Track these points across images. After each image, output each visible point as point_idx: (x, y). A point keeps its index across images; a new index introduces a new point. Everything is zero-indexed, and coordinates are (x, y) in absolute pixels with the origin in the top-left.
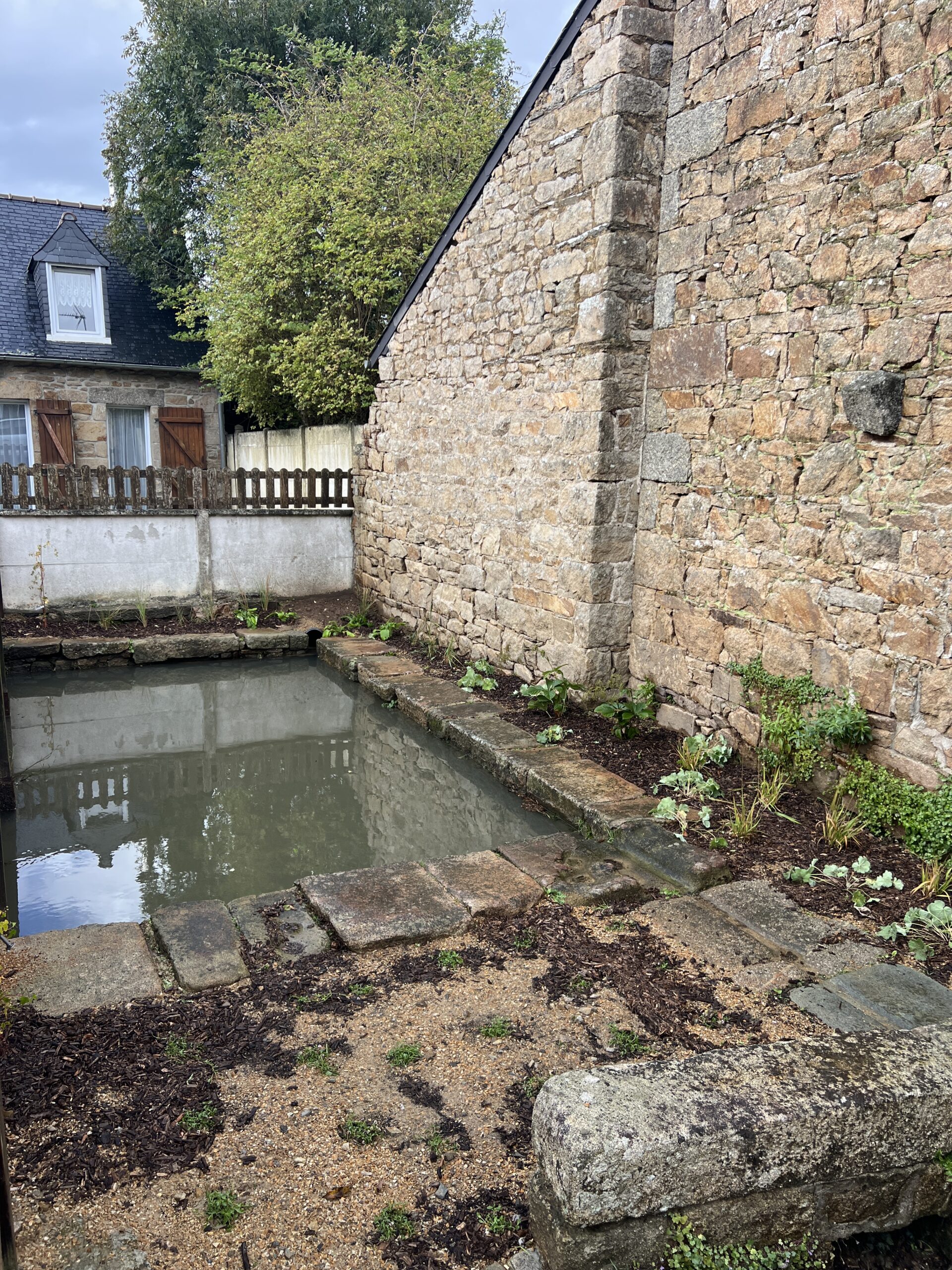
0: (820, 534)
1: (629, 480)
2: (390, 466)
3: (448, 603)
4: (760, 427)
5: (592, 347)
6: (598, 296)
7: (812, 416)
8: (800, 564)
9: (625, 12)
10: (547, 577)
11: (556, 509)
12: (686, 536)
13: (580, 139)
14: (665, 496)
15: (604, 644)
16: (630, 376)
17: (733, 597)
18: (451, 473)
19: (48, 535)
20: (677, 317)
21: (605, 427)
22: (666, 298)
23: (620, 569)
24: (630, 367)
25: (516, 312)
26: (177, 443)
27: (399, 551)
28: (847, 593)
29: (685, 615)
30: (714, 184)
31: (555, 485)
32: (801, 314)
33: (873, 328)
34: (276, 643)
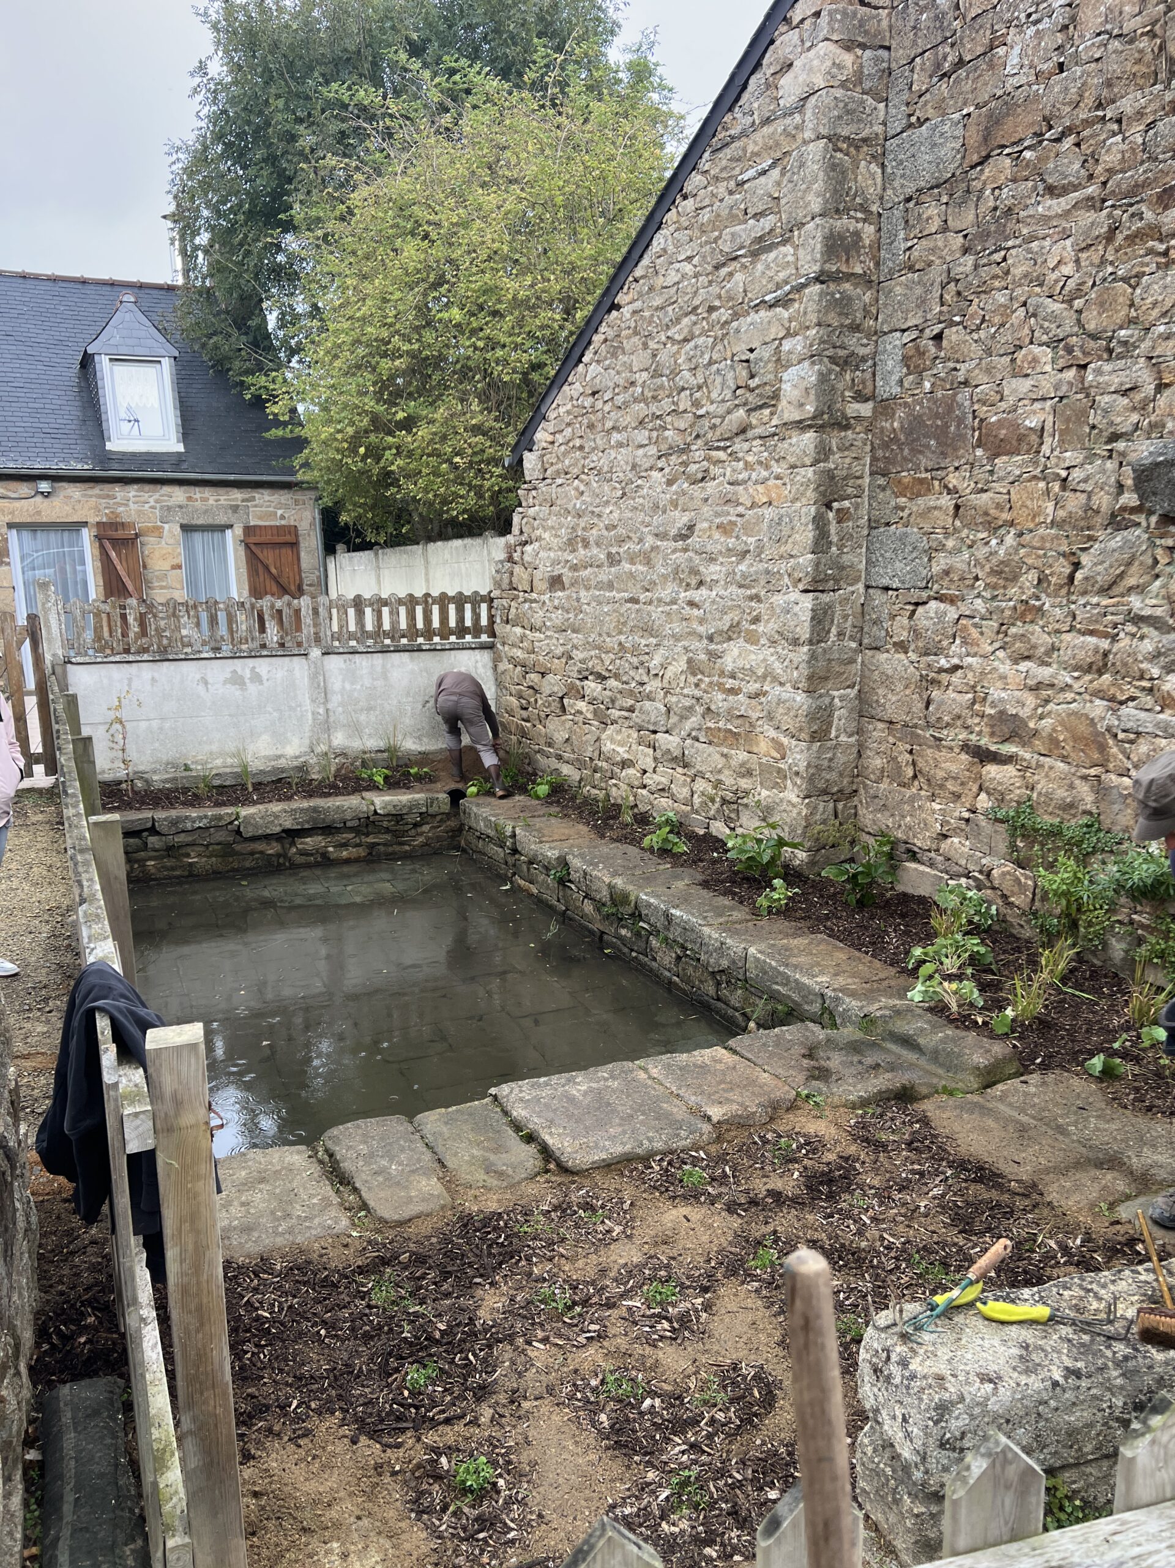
0: (1105, 644)
1: (851, 589)
2: (540, 585)
3: (620, 750)
4: (1021, 516)
5: (801, 426)
6: (806, 364)
7: (1089, 498)
8: (1081, 683)
9: (830, 13)
10: (750, 713)
11: (760, 628)
12: (927, 654)
13: (775, 173)
14: (897, 607)
15: (825, 792)
16: (848, 461)
17: (992, 726)
18: (619, 591)
19: (129, 685)
20: (906, 385)
21: (820, 524)
22: (890, 363)
23: (842, 698)
24: (847, 449)
25: (700, 388)
26: (267, 568)
27: (556, 689)
28: (1143, 715)
29: (929, 751)
30: (950, 218)
31: (756, 598)
32: (1071, 374)
33: (1167, 385)
34: (412, 806)
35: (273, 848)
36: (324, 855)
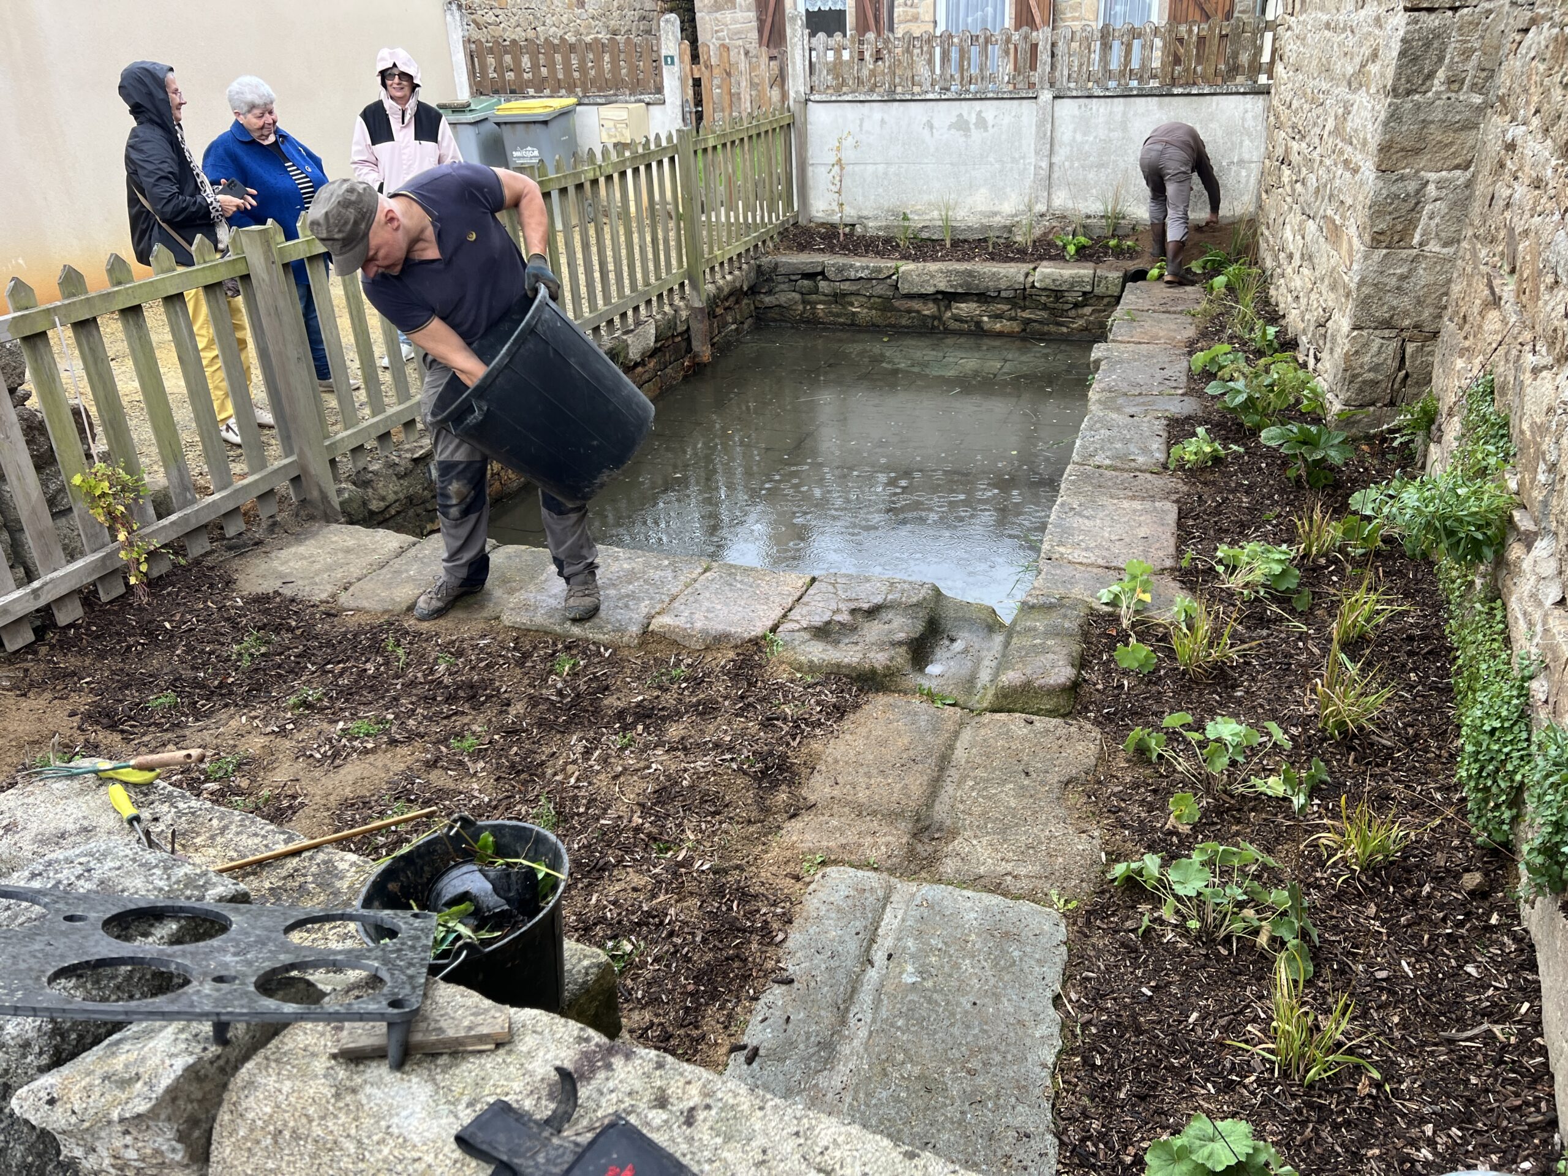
1: (1486, 6)
3: (1291, 239)
10: (1347, 198)
11: (1375, 68)
14: (1513, 37)
15: (1387, 324)
17: (1508, 246)
19: (861, 126)
23: (1441, 185)
27: (1280, 151)
29: (1475, 279)
31: (1379, 21)
34: (1073, 283)
35: (929, 310)
36: (978, 324)
